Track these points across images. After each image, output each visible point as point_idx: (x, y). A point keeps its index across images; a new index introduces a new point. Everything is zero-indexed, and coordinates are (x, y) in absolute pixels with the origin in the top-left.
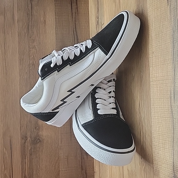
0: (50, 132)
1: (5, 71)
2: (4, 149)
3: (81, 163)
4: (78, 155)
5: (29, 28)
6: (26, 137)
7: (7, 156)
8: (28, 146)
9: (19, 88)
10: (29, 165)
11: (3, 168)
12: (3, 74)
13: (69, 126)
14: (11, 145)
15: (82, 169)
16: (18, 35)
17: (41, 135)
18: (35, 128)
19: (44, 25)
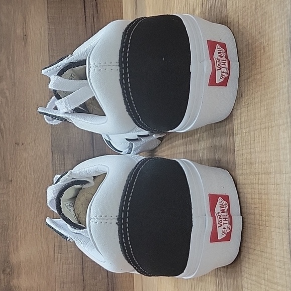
17: (15, 288)
18: (4, 270)
19: (23, 43)
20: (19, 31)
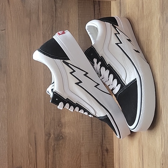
0: (72, 129)
1: (30, 70)
2: (30, 145)
3: (101, 159)
4: (99, 152)
5: (54, 30)
6: (50, 134)
7: (32, 151)
8: (51, 142)
9: (43, 88)
10: (52, 160)
11: (28, 162)
12: (28, 74)
13: (90, 124)
14: (35, 141)
15: (103, 165)
16: (43, 36)
17: (63, 132)
18: (59, 125)
19: (67, 26)
20: (65, 20)
